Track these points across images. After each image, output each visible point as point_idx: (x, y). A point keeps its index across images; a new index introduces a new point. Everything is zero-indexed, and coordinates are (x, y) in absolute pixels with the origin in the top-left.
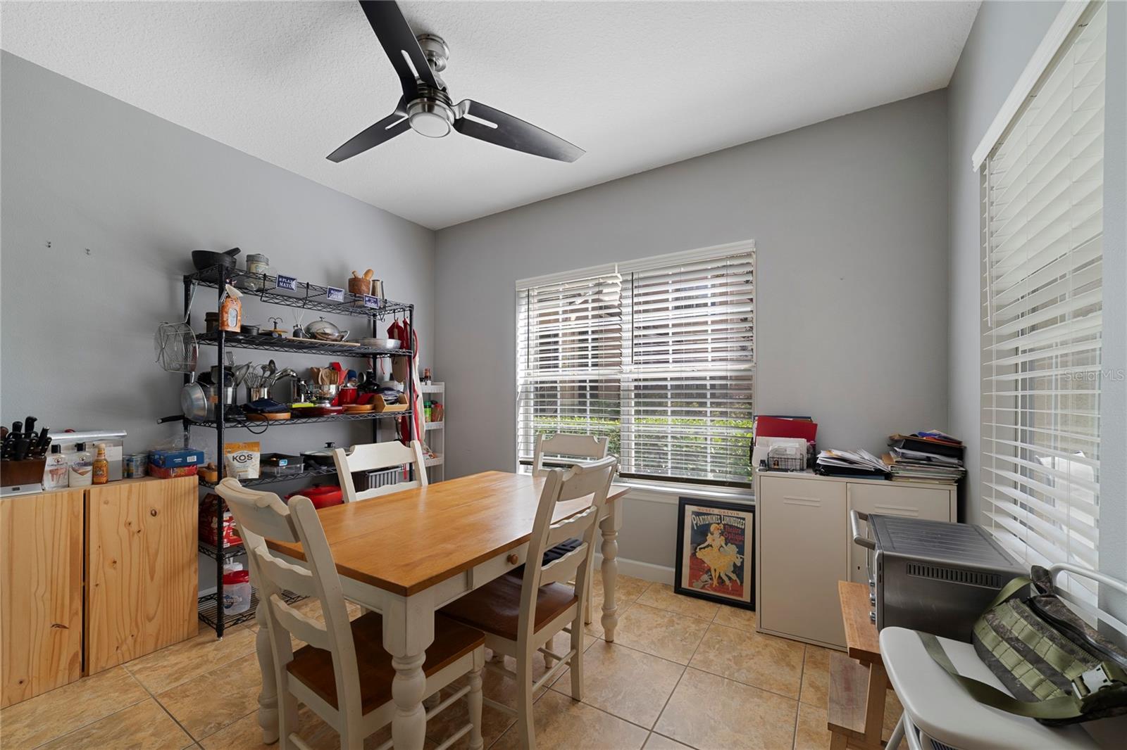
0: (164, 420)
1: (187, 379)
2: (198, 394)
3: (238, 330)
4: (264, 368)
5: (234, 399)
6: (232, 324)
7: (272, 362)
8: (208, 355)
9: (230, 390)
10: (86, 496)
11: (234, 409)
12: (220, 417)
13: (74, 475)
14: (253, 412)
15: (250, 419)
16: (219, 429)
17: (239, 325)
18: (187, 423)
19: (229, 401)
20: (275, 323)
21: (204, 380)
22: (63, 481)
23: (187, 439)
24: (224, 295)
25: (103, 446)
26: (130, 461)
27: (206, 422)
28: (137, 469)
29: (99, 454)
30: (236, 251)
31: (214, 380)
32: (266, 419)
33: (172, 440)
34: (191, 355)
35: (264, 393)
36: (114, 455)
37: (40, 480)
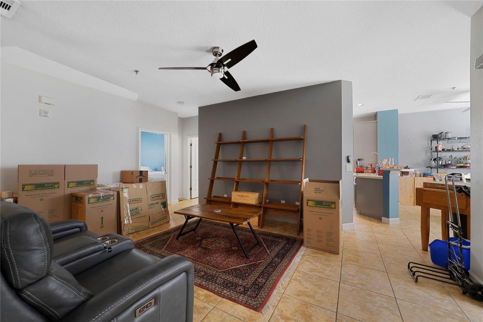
0: (427, 167)
1: (431, 160)
2: (433, 162)
3: (441, 150)
4: (450, 157)
5: (442, 163)
6: (440, 149)
7: (451, 155)
8: (435, 155)
9: (441, 162)
10: (414, 178)
11: (442, 165)
12: (438, 167)
13: (412, 175)
14: (446, 166)
15: (444, 168)
16: (437, 169)
17: (442, 149)
18: (431, 168)
19: (440, 164)
20: (452, 147)
21: (435, 160)
22: (411, 176)
23: (431, 171)
24: (438, 144)
25: (417, 171)
26: (421, 174)
27: (435, 168)
28: (422, 175)
29: (416, 172)
30: (442, 133)
31: (437, 160)
32: (449, 168)
33: (428, 171)
34: (432, 155)
35: (450, 162)
36: (418, 172)
37: (408, 175)
